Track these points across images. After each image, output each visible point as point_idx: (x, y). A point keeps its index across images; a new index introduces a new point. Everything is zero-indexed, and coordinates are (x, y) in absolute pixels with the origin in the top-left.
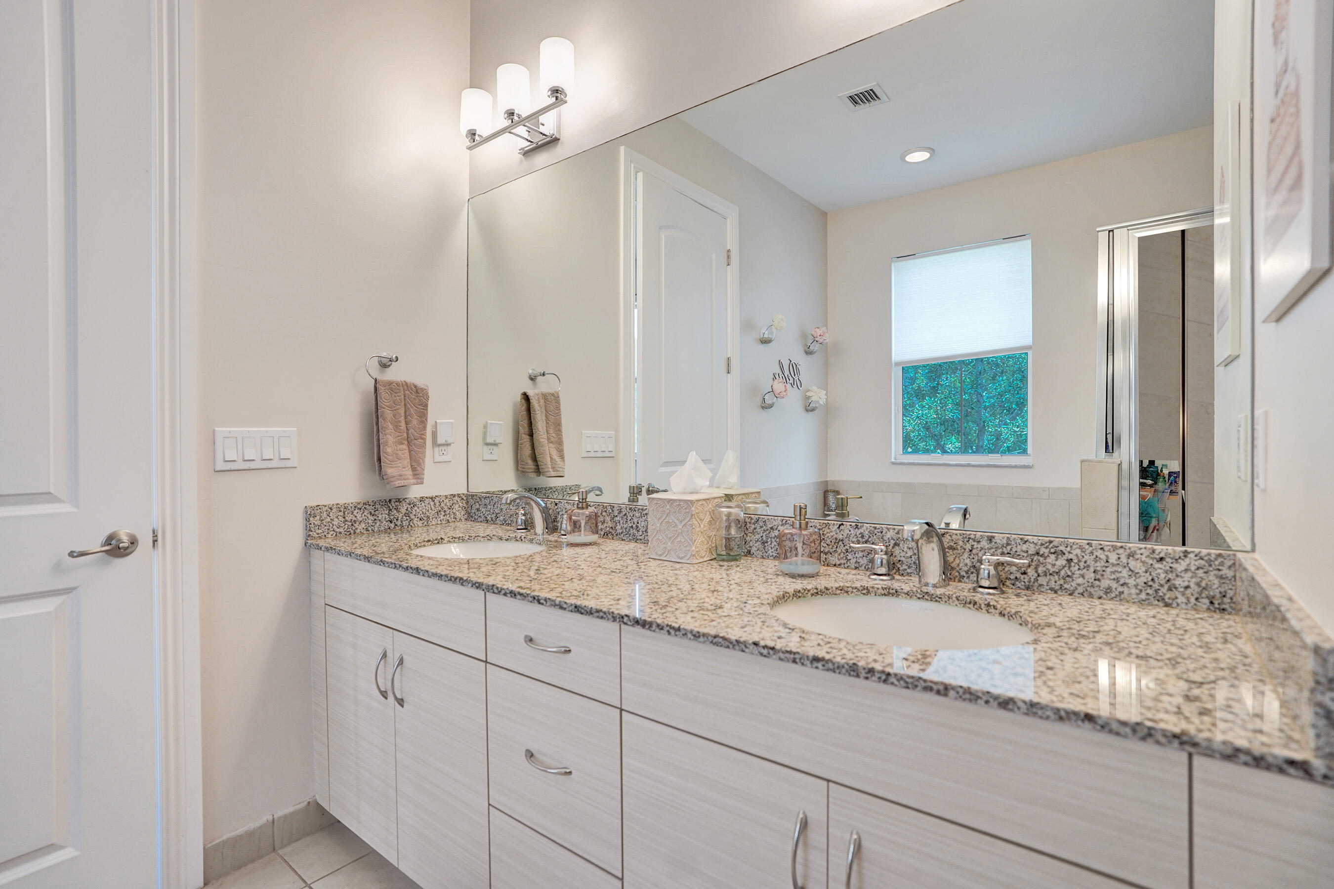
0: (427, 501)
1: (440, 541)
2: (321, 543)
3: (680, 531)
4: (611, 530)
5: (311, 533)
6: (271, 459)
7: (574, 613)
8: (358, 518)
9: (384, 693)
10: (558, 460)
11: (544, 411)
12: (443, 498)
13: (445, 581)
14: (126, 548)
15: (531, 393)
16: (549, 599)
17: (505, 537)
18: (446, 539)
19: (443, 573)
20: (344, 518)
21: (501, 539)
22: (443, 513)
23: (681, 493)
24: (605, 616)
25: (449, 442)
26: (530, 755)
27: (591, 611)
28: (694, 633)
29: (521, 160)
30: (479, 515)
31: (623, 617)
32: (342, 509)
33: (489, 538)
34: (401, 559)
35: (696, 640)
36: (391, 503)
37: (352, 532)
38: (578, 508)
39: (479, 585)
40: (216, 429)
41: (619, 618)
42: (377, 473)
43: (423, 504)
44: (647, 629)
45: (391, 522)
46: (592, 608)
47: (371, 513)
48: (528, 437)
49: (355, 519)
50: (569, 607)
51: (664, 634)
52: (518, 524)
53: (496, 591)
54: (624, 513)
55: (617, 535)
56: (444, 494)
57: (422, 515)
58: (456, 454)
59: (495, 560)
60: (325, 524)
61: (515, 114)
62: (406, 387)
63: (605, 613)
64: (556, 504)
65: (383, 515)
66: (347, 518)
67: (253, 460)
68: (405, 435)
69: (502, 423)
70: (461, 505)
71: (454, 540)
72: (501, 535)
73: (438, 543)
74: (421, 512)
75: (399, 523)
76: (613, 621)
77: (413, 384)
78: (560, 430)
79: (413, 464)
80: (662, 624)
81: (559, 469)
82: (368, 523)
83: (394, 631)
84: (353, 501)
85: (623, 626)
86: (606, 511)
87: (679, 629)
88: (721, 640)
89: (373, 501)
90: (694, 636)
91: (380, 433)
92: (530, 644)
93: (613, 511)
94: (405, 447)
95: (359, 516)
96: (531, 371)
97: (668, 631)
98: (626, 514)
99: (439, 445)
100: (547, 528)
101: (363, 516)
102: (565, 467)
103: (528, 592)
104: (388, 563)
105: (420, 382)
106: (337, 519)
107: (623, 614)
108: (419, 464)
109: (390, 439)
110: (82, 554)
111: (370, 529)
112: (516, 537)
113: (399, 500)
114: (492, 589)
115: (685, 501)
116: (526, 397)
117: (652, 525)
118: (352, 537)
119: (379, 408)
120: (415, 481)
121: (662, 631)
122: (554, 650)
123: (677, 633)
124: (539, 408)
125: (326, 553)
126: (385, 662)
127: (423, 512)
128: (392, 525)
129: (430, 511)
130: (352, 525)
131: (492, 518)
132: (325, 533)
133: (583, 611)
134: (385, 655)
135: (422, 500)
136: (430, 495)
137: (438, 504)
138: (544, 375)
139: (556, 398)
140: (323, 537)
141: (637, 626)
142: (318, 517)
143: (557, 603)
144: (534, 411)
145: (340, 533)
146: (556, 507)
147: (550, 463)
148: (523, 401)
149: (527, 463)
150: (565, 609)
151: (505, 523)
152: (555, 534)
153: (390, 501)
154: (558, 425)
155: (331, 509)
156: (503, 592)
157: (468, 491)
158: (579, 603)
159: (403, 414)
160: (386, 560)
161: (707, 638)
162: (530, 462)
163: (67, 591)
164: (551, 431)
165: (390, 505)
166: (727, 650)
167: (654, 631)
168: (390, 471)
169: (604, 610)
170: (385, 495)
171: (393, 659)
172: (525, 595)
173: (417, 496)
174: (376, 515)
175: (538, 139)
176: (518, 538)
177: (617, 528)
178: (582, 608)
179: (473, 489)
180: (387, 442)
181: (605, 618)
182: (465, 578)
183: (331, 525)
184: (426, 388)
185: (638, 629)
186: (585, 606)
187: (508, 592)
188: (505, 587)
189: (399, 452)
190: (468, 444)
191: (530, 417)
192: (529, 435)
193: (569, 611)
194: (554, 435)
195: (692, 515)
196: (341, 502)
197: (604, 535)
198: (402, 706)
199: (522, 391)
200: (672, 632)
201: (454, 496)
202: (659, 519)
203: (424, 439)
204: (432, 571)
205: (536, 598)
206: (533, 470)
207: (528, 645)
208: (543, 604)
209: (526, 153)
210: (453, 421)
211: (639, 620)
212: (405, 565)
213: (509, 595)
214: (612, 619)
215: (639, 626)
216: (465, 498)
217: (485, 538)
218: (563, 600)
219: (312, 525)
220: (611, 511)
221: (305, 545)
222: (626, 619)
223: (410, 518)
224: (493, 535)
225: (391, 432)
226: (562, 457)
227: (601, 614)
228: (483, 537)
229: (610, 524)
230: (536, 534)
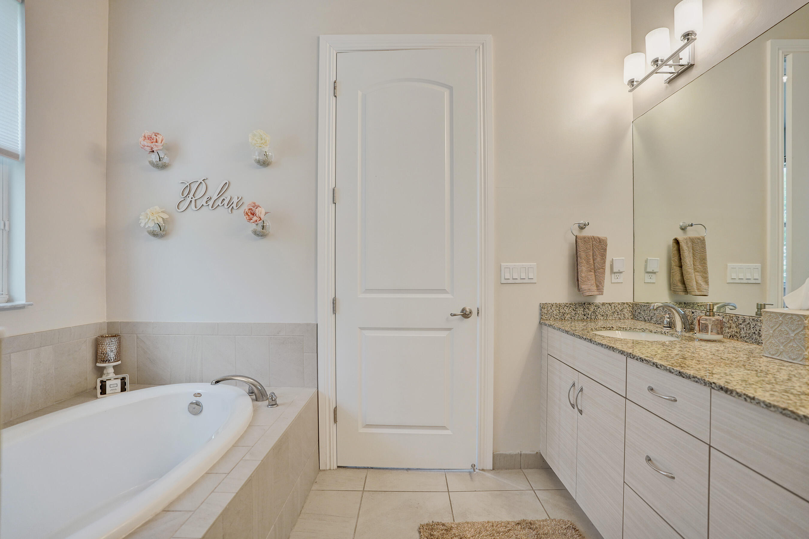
0: (606, 305)
1: (611, 329)
2: (547, 322)
3: (792, 338)
4: (736, 334)
5: (542, 317)
6: (525, 279)
7: (678, 376)
8: (566, 311)
9: (573, 405)
10: (702, 284)
11: (691, 251)
12: (617, 305)
13: (605, 348)
14: (468, 315)
15: (680, 239)
16: (663, 365)
17: (653, 331)
18: (615, 328)
19: (604, 343)
20: (559, 310)
21: (651, 332)
22: (617, 314)
23: (796, 310)
24: (699, 381)
25: (621, 271)
26: (649, 459)
27: (689, 376)
28: (766, 403)
29: (667, 87)
30: (640, 316)
31: (711, 384)
32: (558, 306)
33: (643, 330)
34: (583, 334)
35: (768, 409)
36: (585, 305)
37: (563, 318)
38: (706, 315)
39: (623, 352)
40: (502, 264)
41: (709, 384)
42: (577, 287)
43: (604, 307)
44: (729, 394)
45: (585, 315)
46: (690, 374)
47: (573, 309)
48: (678, 268)
49: (565, 312)
50: (675, 372)
51: (742, 400)
52: (664, 324)
53: (632, 357)
54: (747, 322)
55: (741, 338)
56: (618, 302)
57: (603, 313)
58: (626, 278)
59: (639, 341)
60: (549, 313)
61: (659, 61)
62: (593, 239)
63: (699, 379)
64: (693, 313)
65: (580, 311)
66: (561, 311)
67: (517, 279)
68: (593, 266)
69: (658, 259)
70: (629, 309)
71: (619, 329)
72: (651, 329)
73: (610, 329)
74: (603, 312)
75: (589, 316)
76: (704, 385)
77: (598, 237)
78: (705, 263)
79: (597, 283)
80: (740, 393)
81: (703, 290)
82: (572, 315)
83: (579, 373)
84: (564, 302)
85: (712, 390)
86: (732, 320)
87: (753, 399)
88: (789, 413)
89: (575, 303)
90: (766, 405)
91: (578, 265)
92: (650, 392)
93: (738, 320)
94: (592, 273)
95: (567, 310)
96: (681, 224)
97: (745, 399)
98: (749, 323)
99: (615, 273)
100: (685, 328)
101: (569, 311)
102: (709, 289)
103: (651, 360)
104: (576, 335)
105: (601, 235)
106: (555, 311)
107: (712, 382)
108: (601, 283)
109: (583, 269)
110: (455, 315)
111: (572, 318)
112: (661, 332)
113: (589, 304)
114: (630, 355)
115: (797, 315)
116: (677, 242)
117: (766, 331)
118: (563, 321)
119: (578, 252)
120: (598, 293)
121: (740, 398)
122: (667, 398)
123: (752, 401)
124: (687, 248)
125: (549, 328)
126: (574, 388)
127: (604, 312)
128: (585, 318)
129: (608, 311)
130: (563, 315)
131: (648, 319)
132: (549, 318)
133: (684, 376)
134: (574, 385)
135: (603, 304)
136: (609, 302)
137: (613, 308)
138: (692, 225)
139: (702, 241)
140: (548, 320)
141: (721, 391)
142: (546, 309)
143: (668, 368)
144: (683, 250)
145: (557, 318)
146: (693, 315)
147: (695, 286)
148: (675, 244)
149: (677, 286)
150: (673, 373)
151: (656, 323)
152: (691, 332)
153: (584, 303)
154: (703, 260)
155: (552, 305)
156: (636, 358)
157: (634, 301)
158: (682, 371)
159: (591, 255)
160: (576, 333)
161: (778, 409)
162: (680, 285)
163: (449, 329)
164: (697, 263)
165: (584, 306)
166: (795, 421)
167: (734, 397)
168: (583, 287)
169: (699, 377)
170: (582, 300)
171: (578, 387)
172: (648, 361)
173: (600, 302)
174: (576, 311)
175: (680, 69)
176: (663, 333)
177: (741, 332)
178: (683, 374)
179: (637, 300)
180: (582, 270)
181: (699, 383)
182: (615, 348)
183: (552, 314)
184: (606, 239)
185: (722, 394)
186: (686, 373)
187: (639, 358)
188: (637, 355)
189: (589, 276)
190: (634, 272)
191: (680, 255)
192: (679, 267)
193: (675, 374)
194: (699, 266)
195: (805, 327)
196: (558, 302)
197: (730, 337)
198: (582, 414)
199: (674, 238)
200: (748, 399)
201: (624, 304)
202: (772, 327)
203: (604, 269)
204: (598, 341)
205: (655, 364)
206: (682, 290)
207: (649, 391)
208: (659, 368)
209: (670, 81)
210: (624, 258)
211: (723, 387)
212: (585, 337)
213: (639, 360)
214: (704, 384)
215: (723, 392)
216: (631, 306)
217: (641, 330)
218: (672, 367)
219: (543, 313)
220: (736, 320)
221: (540, 323)
222: (713, 385)
223: (596, 314)
224: (646, 329)
225: (584, 265)
226: (707, 282)
227: (696, 379)
228: (639, 329)
229: (735, 329)
230: (676, 331)
